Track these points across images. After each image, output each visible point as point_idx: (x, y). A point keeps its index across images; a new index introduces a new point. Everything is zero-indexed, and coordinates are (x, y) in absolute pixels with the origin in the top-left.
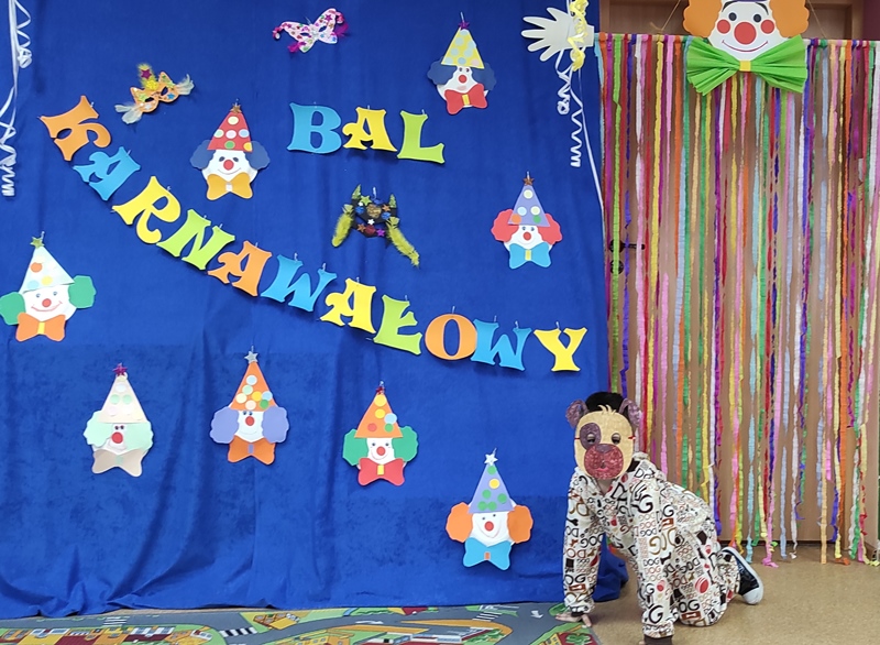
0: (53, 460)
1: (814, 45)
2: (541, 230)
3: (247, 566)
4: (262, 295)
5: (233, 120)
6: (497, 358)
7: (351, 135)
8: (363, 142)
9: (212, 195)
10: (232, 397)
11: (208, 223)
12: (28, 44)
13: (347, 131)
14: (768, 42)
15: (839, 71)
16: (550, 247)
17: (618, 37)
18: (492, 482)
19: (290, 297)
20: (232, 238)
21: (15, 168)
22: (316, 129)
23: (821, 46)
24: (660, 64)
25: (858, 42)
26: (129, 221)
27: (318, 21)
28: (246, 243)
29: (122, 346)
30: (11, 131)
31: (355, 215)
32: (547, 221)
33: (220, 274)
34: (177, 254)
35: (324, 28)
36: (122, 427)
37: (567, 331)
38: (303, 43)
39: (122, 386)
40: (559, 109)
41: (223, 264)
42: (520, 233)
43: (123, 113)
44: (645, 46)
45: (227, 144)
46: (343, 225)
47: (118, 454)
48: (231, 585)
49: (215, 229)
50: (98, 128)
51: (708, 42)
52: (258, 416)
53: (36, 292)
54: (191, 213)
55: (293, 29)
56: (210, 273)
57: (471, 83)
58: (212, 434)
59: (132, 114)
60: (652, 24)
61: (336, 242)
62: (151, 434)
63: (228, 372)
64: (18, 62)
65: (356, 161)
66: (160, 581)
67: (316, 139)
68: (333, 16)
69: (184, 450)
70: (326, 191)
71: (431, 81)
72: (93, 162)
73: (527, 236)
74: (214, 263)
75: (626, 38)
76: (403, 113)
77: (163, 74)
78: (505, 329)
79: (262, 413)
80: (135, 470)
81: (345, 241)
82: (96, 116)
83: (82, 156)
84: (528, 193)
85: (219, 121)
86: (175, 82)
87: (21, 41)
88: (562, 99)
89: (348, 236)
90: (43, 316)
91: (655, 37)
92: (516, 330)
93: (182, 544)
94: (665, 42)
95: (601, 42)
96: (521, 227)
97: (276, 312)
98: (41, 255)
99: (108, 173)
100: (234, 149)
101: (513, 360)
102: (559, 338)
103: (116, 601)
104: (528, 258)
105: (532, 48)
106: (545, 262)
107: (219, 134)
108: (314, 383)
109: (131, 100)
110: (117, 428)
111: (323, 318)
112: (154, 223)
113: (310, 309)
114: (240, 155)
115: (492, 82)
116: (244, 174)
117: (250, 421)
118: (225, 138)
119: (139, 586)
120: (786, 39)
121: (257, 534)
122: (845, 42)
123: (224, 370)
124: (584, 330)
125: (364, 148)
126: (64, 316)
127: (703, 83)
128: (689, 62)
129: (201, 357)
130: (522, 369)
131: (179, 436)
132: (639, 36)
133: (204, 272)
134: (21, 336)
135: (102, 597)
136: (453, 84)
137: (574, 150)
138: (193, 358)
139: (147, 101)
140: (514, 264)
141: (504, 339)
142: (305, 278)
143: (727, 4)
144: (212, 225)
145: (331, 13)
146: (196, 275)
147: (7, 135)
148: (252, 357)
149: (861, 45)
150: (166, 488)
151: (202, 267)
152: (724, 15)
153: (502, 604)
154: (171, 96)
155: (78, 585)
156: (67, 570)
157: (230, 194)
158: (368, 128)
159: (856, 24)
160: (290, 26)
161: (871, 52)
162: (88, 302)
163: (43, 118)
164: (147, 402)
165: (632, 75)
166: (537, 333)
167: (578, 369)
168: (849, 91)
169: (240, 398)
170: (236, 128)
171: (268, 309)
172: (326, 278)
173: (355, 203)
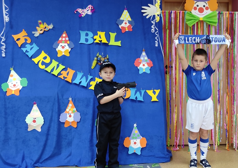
0: (17, 127)
1: (219, 13)
2: (147, 64)
3: (70, 155)
4: (73, 82)
5: (64, 35)
6: (136, 98)
7: (96, 39)
8: (99, 41)
9: (59, 55)
10: (65, 110)
11: (58, 63)
12: (8, 15)
13: (95, 38)
14: (207, 12)
15: (226, 20)
16: (150, 68)
17: (167, 12)
18: (136, 131)
19: (80, 83)
20: (64, 67)
21: (5, 49)
22: (87, 37)
23: (221, 13)
24: (178, 19)
25: (231, 12)
26: (36, 63)
27: (86, 8)
28: (68, 68)
29: (35, 97)
30: (4, 39)
31: (97, 60)
32: (149, 61)
33: (61, 77)
34: (49, 72)
35: (88, 10)
36: (35, 119)
37: (155, 90)
38: (83, 14)
39: (35, 107)
40: (152, 31)
41: (62, 74)
42: (142, 64)
43: (34, 34)
44: (174, 14)
45: (62, 42)
46: (94, 63)
47: (35, 126)
48: (66, 160)
49: (60, 65)
50: (27, 38)
51: (191, 13)
52: (72, 115)
53: (12, 83)
54: (53, 60)
55: (80, 10)
56: (59, 76)
57: (128, 24)
58: (60, 120)
59: (37, 34)
60: (176, 8)
61: (92, 68)
62: (44, 120)
63: (64, 103)
64: (5, 20)
65: (97, 46)
66: (47, 160)
67: (87, 40)
68: (91, 7)
69: (52, 124)
70: (89, 54)
71: (117, 24)
72: (26, 47)
73: (144, 65)
74: (60, 74)
75: (169, 12)
76: (110, 33)
77: (45, 23)
78: (139, 90)
79: (73, 114)
80: (39, 130)
81: (95, 67)
82: (27, 35)
83: (23, 45)
84: (144, 54)
85: (60, 36)
86: (48, 25)
87: (6, 15)
88: (153, 28)
89: (96, 66)
90: (13, 89)
91: (177, 11)
92: (141, 90)
93: (52, 149)
94: (180, 13)
95: (163, 13)
96: (142, 63)
97: (77, 87)
98: (13, 72)
99: (31, 50)
100: (65, 43)
101: (140, 98)
102: (153, 92)
103: (35, 165)
104: (144, 71)
105: (144, 15)
106: (149, 72)
107: (60, 39)
108: (87, 106)
109: (36, 30)
110: (34, 119)
111: (90, 88)
112: (43, 63)
113: (86, 86)
114: (66, 45)
115: (134, 24)
116: (67, 50)
117: (70, 116)
118: (62, 40)
119: (41, 161)
120: (212, 12)
121: (73, 146)
122: (228, 12)
123: (63, 103)
124: (159, 90)
125: (100, 42)
126: (19, 89)
127: (190, 24)
128: (186, 18)
129: (57, 99)
130: (143, 101)
131: (51, 121)
132: (173, 11)
133: (57, 76)
134: (8, 94)
135: (31, 164)
136: (123, 25)
137: (156, 42)
138: (55, 99)
139: (41, 30)
140: (140, 72)
141: (138, 93)
142: (84, 77)
143: (196, 3)
144: (59, 64)
145: (90, 6)
146: (55, 77)
147: (3, 40)
148: (70, 99)
149: (232, 13)
150: (48, 135)
151: (56, 75)
152: (195, 5)
153: (139, 164)
154: (47, 29)
155: (24, 161)
156: (21, 157)
157: (64, 55)
158: (101, 37)
159: (230, 7)
160: (79, 10)
161: (235, 15)
162: (26, 85)
163: (13, 35)
164: (42, 111)
165: (171, 22)
166: (147, 91)
167: (158, 101)
168: (229, 25)
169: (67, 110)
170: (65, 37)
171: (75, 86)
172: (90, 77)
173: (97, 57)
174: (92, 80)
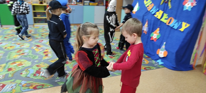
6: (173, 26)
16: (192, 7)
18: (163, 47)
19: (152, 12)
20: (152, 2)
34: (145, 5)
41: (149, 6)
42: (187, 4)
56: (147, 8)
61: (161, 4)
79: (146, 28)
90: (135, 11)
102: (185, 25)
104: (187, 9)
106: (190, 10)
111: (154, 16)
141: (177, 23)
142: (155, 9)
162: (138, 10)
174: (158, 11)
